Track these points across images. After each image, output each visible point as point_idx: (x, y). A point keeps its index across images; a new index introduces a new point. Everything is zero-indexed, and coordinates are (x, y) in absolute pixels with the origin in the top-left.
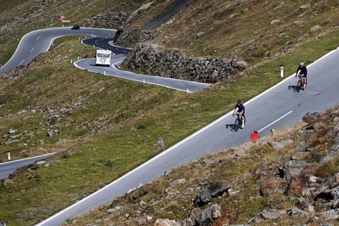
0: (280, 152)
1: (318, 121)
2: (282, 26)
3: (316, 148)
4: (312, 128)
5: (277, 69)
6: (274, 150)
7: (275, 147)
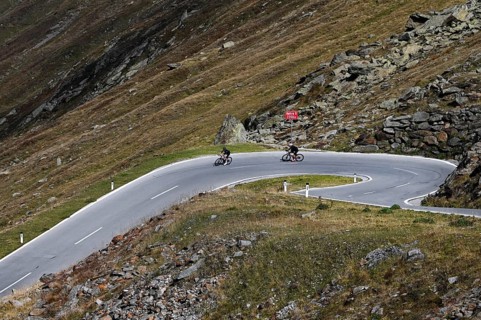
0: (19, 310)
1: (53, 281)
2: (23, 198)
3: (52, 304)
4: (47, 287)
5: (17, 236)
6: (14, 307)
7: (15, 305)
